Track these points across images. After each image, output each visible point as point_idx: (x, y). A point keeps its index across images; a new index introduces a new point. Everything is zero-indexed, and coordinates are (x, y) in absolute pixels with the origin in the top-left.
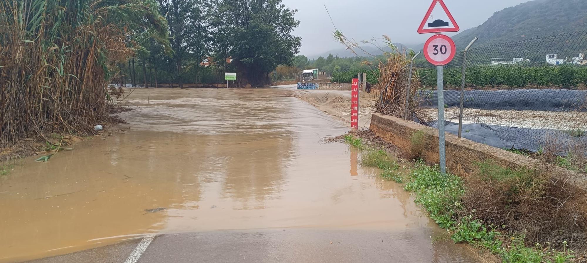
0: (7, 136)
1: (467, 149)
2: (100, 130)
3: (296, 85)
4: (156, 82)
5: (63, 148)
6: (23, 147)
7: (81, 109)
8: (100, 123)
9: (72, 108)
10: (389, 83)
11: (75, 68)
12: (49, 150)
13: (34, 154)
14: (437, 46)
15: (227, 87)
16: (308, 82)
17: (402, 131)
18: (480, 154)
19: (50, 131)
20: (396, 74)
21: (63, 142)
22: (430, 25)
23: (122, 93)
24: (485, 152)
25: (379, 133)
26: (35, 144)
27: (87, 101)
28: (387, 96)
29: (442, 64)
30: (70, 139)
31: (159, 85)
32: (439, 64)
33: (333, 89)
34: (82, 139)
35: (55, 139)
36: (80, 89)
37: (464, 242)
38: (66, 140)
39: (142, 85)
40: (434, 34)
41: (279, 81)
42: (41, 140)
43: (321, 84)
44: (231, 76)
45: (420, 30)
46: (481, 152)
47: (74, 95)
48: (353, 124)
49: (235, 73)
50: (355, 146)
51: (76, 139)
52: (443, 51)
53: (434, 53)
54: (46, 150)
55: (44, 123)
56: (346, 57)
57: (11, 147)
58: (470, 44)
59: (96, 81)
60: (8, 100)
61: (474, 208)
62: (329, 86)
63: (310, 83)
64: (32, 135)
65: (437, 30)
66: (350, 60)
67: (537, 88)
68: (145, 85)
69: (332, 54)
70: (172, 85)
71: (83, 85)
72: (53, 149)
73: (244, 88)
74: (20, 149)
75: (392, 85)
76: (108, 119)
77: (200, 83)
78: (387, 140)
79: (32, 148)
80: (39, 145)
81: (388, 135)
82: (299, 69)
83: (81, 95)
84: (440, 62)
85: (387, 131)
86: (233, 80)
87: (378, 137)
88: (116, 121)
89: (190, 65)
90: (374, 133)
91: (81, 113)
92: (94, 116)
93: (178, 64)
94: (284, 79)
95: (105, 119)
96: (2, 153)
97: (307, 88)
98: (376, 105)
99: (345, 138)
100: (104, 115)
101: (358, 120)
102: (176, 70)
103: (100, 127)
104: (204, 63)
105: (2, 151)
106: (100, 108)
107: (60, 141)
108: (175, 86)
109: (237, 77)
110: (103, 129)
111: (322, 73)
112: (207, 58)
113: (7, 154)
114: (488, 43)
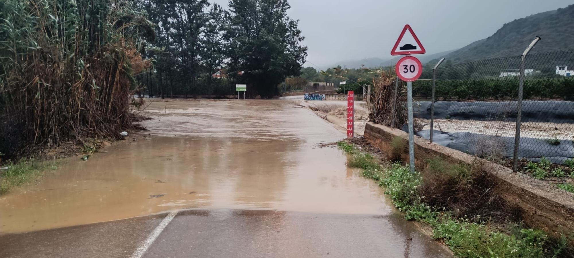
0: (52, 140)
1: (433, 151)
2: (126, 136)
3: (303, 96)
4: (172, 93)
5: (97, 150)
6: (66, 148)
7: (110, 117)
8: (124, 130)
9: (102, 116)
10: (381, 95)
11: (105, 82)
12: (86, 152)
13: (74, 154)
14: (406, 66)
15: (237, 98)
16: (316, 93)
17: (388, 137)
19: (86, 136)
20: (388, 87)
21: (97, 145)
22: (401, 48)
23: (143, 103)
24: (445, 154)
25: (371, 140)
26: (75, 147)
27: (114, 110)
28: (379, 107)
29: (411, 81)
30: (102, 143)
31: (174, 96)
32: (408, 81)
33: (339, 100)
34: (111, 144)
35: (90, 143)
36: (109, 100)
37: (413, 220)
38: (99, 144)
39: (158, 95)
40: (404, 56)
41: (287, 92)
42: (80, 143)
43: (327, 95)
44: (241, 87)
45: (393, 53)
46: (443, 154)
47: (104, 106)
48: (349, 132)
49: (246, 85)
50: (348, 150)
51: (107, 144)
52: (412, 70)
53: (404, 72)
54: (83, 152)
55: (80, 129)
56: (354, 69)
57: (55, 148)
58: (439, 63)
59: (122, 93)
60: (53, 109)
61: (424, 195)
62: (335, 97)
63: (316, 94)
64: (72, 139)
65: (407, 52)
66: (359, 71)
68: (161, 96)
69: (340, 66)
70: (186, 96)
71: (112, 97)
72: (89, 151)
73: (254, 99)
74: (63, 150)
75: (384, 97)
76: (132, 127)
77: (213, 94)
78: (377, 147)
79: (73, 150)
80: (78, 147)
81: (378, 141)
82: (307, 80)
83: (110, 105)
84: (409, 79)
85: (377, 138)
86: (243, 92)
87: (369, 143)
88: (138, 128)
89: (203, 77)
90: (366, 140)
91: (109, 121)
92: (119, 124)
93: (192, 76)
94: (292, 91)
95: (129, 127)
96: (49, 153)
97: (314, 99)
98: (370, 114)
99: (340, 144)
100: (128, 123)
101: (353, 128)
102: (190, 82)
103: (125, 133)
104: (216, 75)
105: (49, 152)
106: (125, 117)
107: (94, 144)
108: (189, 97)
109: (247, 88)
110: (128, 135)
111: (330, 85)
112: (219, 70)
113: (52, 154)
114: (498, 54)
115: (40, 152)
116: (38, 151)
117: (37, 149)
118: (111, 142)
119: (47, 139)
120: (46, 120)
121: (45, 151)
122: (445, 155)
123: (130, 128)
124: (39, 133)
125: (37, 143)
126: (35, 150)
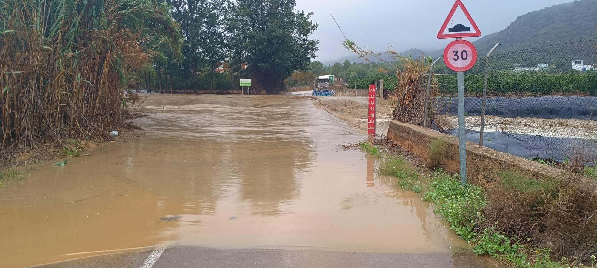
0: (25, 142)
1: (489, 158)
2: (116, 136)
3: (312, 91)
4: (171, 88)
5: (79, 153)
6: (41, 152)
7: (98, 114)
8: (115, 129)
9: (88, 114)
10: (407, 89)
11: (91, 74)
12: (66, 155)
13: (51, 159)
14: (457, 52)
15: (242, 94)
16: (324, 88)
17: (421, 139)
18: (503, 164)
19: (67, 137)
20: (415, 80)
21: (79, 148)
22: (450, 30)
23: (138, 99)
24: (508, 162)
25: (397, 141)
26: (52, 150)
27: (103, 106)
28: (405, 103)
30: (86, 145)
31: (174, 91)
32: (459, 70)
33: (349, 96)
34: (98, 145)
35: (72, 145)
36: (97, 95)
37: (486, 254)
38: (82, 146)
39: (157, 91)
40: (455, 39)
41: (294, 88)
42: (58, 145)
43: (337, 90)
44: (246, 82)
45: (440, 36)
46: (504, 162)
47: (91, 101)
48: (370, 131)
49: (250, 80)
50: (372, 154)
51: (93, 145)
52: (464, 57)
53: (454, 59)
54: (62, 155)
55: (61, 128)
56: (362, 63)
57: (28, 152)
58: (492, 50)
59: (112, 87)
60: (26, 106)
61: (496, 220)
62: (346, 92)
64: (49, 140)
65: (458, 35)
66: (367, 66)
67: (563, 96)
68: (160, 91)
69: (348, 60)
70: (187, 91)
71: (100, 91)
72: (70, 154)
73: (259, 94)
74: (38, 154)
75: (411, 91)
76: (124, 125)
77: (215, 90)
78: (405, 148)
79: (50, 154)
80: (56, 150)
81: (407, 143)
82: (314, 75)
83: (97, 101)
84: (461, 69)
85: (405, 139)
86: (248, 87)
87: (396, 145)
88: (131, 126)
89: (205, 71)
90: (391, 140)
91: (97, 119)
92: (109, 122)
93: (193, 70)
94: (299, 86)
95: (120, 125)
96: (20, 158)
97: (323, 95)
98: (394, 112)
99: (362, 146)
100: (119, 121)
101: (375, 127)
102: (191, 76)
103: (115, 133)
104: (219, 69)
105: (20, 156)
106: (116, 114)
107: (76, 146)
108: (190, 92)
109: (252, 83)
110: (119, 135)
111: (338, 80)
112: (222, 64)
113: (24, 159)
114: (511, 48)
115: (10, 156)
116: (7, 155)
117: (6, 153)
118: (97, 144)
119: (19, 141)
120: (17, 119)
121: (16, 155)
122: (509, 164)
123: (122, 126)
124: (8, 134)
125: (6, 145)
126: (3, 154)
